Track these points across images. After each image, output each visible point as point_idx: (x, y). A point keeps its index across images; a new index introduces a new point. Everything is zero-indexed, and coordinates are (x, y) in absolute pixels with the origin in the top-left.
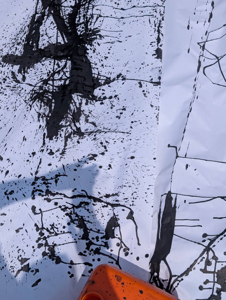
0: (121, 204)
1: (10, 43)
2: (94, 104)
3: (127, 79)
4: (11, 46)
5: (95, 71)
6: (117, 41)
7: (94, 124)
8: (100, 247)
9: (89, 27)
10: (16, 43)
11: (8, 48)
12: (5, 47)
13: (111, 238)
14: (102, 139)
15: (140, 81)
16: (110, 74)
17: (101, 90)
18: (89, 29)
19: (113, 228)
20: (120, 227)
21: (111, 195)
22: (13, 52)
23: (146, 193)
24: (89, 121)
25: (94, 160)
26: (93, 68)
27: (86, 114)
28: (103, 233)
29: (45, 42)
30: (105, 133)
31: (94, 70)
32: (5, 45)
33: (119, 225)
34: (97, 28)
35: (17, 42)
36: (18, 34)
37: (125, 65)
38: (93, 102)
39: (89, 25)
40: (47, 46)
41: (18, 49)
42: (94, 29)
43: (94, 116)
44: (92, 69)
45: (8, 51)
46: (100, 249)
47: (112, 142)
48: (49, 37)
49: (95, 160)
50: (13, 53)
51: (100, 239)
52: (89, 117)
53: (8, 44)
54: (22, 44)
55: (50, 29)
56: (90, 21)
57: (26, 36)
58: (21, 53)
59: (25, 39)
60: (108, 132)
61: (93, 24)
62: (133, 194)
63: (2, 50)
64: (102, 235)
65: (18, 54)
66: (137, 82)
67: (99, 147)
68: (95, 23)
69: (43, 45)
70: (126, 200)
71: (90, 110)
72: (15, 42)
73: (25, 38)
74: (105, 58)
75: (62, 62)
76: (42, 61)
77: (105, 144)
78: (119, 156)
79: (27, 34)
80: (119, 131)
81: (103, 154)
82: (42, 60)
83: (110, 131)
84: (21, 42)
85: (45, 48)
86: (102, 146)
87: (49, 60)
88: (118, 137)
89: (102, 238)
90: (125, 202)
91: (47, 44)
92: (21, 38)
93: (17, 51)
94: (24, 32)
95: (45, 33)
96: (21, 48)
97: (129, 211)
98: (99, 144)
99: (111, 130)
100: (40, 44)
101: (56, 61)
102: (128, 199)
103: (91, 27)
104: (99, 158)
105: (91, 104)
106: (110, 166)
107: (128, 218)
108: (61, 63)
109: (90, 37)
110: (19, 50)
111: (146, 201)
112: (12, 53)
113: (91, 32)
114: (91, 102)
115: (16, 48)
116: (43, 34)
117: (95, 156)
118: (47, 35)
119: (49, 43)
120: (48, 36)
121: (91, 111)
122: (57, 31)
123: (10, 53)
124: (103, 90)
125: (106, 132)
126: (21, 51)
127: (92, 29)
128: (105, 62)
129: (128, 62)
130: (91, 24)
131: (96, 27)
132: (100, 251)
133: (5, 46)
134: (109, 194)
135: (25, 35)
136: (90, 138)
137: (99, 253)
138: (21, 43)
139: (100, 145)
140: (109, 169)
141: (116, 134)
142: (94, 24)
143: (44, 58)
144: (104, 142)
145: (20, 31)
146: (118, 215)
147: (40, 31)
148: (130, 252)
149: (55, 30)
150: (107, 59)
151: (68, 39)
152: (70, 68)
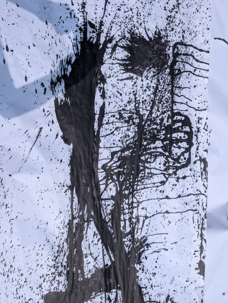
5: (146, 298)
6: (163, 249)
10: (57, 274)
12: (44, 281)
16: (159, 296)
22: (55, 288)
29: (91, 267)
34: (144, 237)
39: (135, 234)
40: (94, 272)
41: (61, 282)
42: (142, 238)
45: (49, 288)
48: (94, 259)
50: (56, 290)
53: (47, 276)
54: (64, 273)
55: (94, 245)
56: (137, 227)
58: (65, 287)
59: (66, 264)
61: (139, 231)
63: (41, 287)
65: (62, 289)
68: (142, 229)
69: (90, 272)
72: (55, 272)
73: (65, 262)
74: (153, 274)
79: (67, 254)
82: (92, 297)
84: (63, 270)
85: (92, 275)
87: (99, 295)
91: (94, 270)
92: (61, 263)
93: (60, 285)
94: (64, 251)
101: (107, 294)
103: (138, 236)
108: (112, 294)
109: (139, 252)
119: (96, 268)
122: (102, 246)
127: (139, 238)
128: (154, 282)
129: (173, 278)
130: (137, 232)
133: (43, 279)
142: (141, 232)
143: (93, 293)
145: (58, 252)
147: (83, 249)
149: (100, 245)
150: (155, 276)
151: (114, 256)
152: (121, 300)
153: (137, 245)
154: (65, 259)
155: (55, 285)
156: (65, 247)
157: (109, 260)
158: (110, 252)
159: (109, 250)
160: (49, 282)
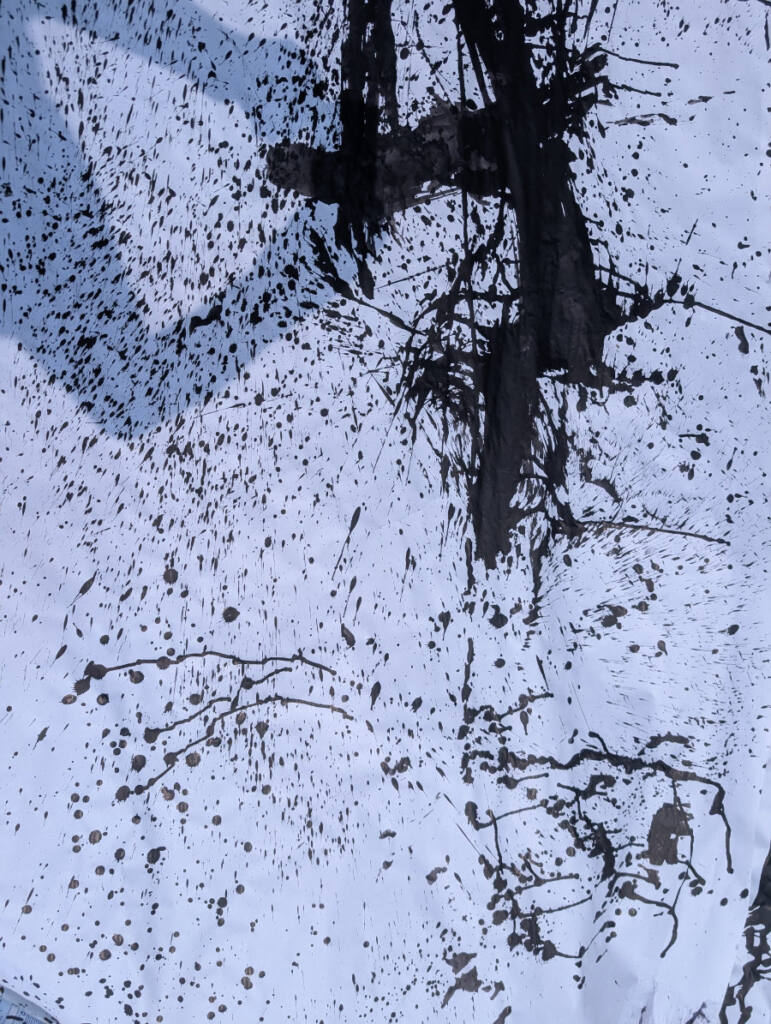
0: (698, 774)
1: (284, 79)
2: (604, 403)
3: (700, 304)
4: (292, 95)
5: (600, 257)
6: (660, 115)
7: (608, 485)
8: (635, 881)
9: (569, 45)
10: (310, 85)
11: (282, 102)
12: (269, 98)
13: (668, 862)
14: (641, 554)
15: (741, 324)
16: (643, 269)
17: (624, 339)
18: (570, 55)
19: (673, 836)
20: (692, 837)
21: (663, 735)
22: (304, 134)
23: (753, 730)
24: (595, 475)
25: (615, 626)
26: (594, 242)
27: (582, 450)
28: (643, 845)
29: (418, 91)
30: (649, 535)
31: (597, 249)
32: (269, 86)
33: (690, 832)
34: (596, 47)
35: (310, 77)
36: (310, 34)
37: (686, 236)
38: (602, 396)
39: (567, 33)
40: (428, 112)
41: (323, 117)
42: (590, 51)
43: (607, 456)
44: (593, 247)
45: (284, 127)
46: (635, 886)
47: (669, 566)
48: (431, 65)
49: (619, 626)
50: (307, 138)
51: (634, 861)
52: (593, 457)
53: (278, 82)
54: (332, 91)
55: (433, 20)
56: (572, 9)
57: (343, 48)
58: (335, 139)
59: (338, 68)
60: (661, 530)
61: (581, 24)
62: (726, 742)
63: (259, 116)
64: (640, 850)
65: (325, 143)
66: (729, 325)
67: (631, 582)
68: (589, 18)
69: (415, 106)
70: (711, 764)
71: (595, 430)
72: (304, 78)
73: (338, 60)
74: (624, 193)
75: (487, 207)
76: (419, 201)
77: (649, 573)
78: (690, 615)
79: (343, 37)
80: (693, 531)
81: (642, 607)
82: (419, 195)
83: (665, 528)
84: (330, 82)
85: (423, 122)
86: (641, 579)
87: (443, 193)
88: (690, 552)
89: (638, 857)
90: (710, 769)
91: (430, 105)
92: (325, 60)
93: (320, 125)
94: (332, 27)
95: (416, 41)
96: (333, 111)
97: (717, 790)
98: (631, 571)
99: (668, 522)
100: (403, 98)
101: (470, 199)
102: (716, 761)
103: (577, 41)
104: (631, 620)
105: (594, 402)
106: (662, 645)
107: (712, 812)
108: (485, 210)
109: (577, 96)
110: (327, 123)
111: (750, 751)
112: (303, 140)
113: (577, 69)
114: (594, 394)
115: (314, 109)
116: (406, 43)
117: (619, 611)
118: (424, 54)
119: (437, 98)
120: (428, 60)
121: (598, 434)
122: (456, 33)
123: (294, 139)
124: (630, 341)
125: (653, 530)
126: (332, 127)
127: (581, 50)
128: (625, 215)
129: (695, 226)
130: (574, 28)
131: (595, 42)
132: (636, 891)
133: (265, 89)
134: (659, 735)
135: (338, 45)
136: (602, 544)
137: (634, 896)
138: (330, 87)
139: (634, 577)
140: (658, 655)
141: (685, 542)
142: (587, 28)
143: (426, 185)
144: (647, 566)
145: (314, 18)
146: (688, 805)
147: (395, 25)
148: (707, 888)
149: (450, 28)
150: (630, 200)
151: (496, 85)
152: (516, 245)
153: (572, 71)
154: (337, 53)
155: (305, 121)
156: (336, 13)
157: (479, 92)
158: (484, 69)
159: (480, 58)
160: (284, 105)
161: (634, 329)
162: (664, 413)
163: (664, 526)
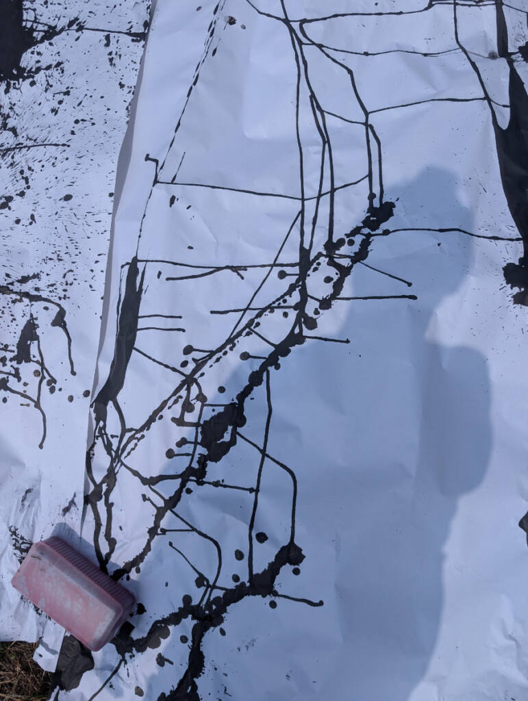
0: (43, 296)
2: (19, 88)
3: (87, 29)
7: (14, 130)
8: (8, 377)
13: (25, 362)
14: (23, 164)
15: (108, 33)
17: (35, 53)
19: (29, 342)
20: (39, 342)
21: (31, 275)
23: (92, 271)
24: (9, 126)
25: (7, 209)
26: (26, 9)
27: (4, 114)
28: (14, 352)
30: (28, 150)
31: (27, 13)
33: (37, 338)
38: (19, 84)
43: (17, 115)
44: (24, 11)
46: (8, 381)
47: (36, 166)
49: (10, 209)
51: (8, 362)
52: (10, 117)
60: (34, 146)
62: (65, 275)
64: (12, 355)
66: (102, 35)
67: (17, 181)
70: (51, 288)
71: (13, 103)
77: (27, 173)
78: (48, 195)
80: (49, 143)
81: (22, 194)
83: (35, 144)
86: (23, 178)
88: (47, 157)
89: (11, 360)
90: (50, 292)
97: (58, 309)
98: (18, 174)
99: (37, 141)
102: (54, 287)
104: (16, 203)
105: (15, 88)
106: (32, 217)
107: (54, 324)
111: (91, 286)
114: (14, 84)
117: (10, 199)
121: (14, 104)
124: (39, 54)
125: (29, 147)
132: (8, 384)
134: (28, 275)
136: (5, 162)
137: (7, 389)
139: (19, 176)
140: (31, 224)
141: (45, 150)
144: (26, 169)
146: (36, 319)
148: (57, 386)
161: (42, 47)
162: (48, 84)
163: (36, 143)
